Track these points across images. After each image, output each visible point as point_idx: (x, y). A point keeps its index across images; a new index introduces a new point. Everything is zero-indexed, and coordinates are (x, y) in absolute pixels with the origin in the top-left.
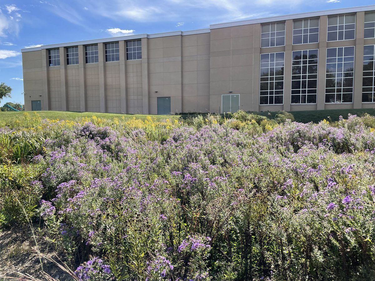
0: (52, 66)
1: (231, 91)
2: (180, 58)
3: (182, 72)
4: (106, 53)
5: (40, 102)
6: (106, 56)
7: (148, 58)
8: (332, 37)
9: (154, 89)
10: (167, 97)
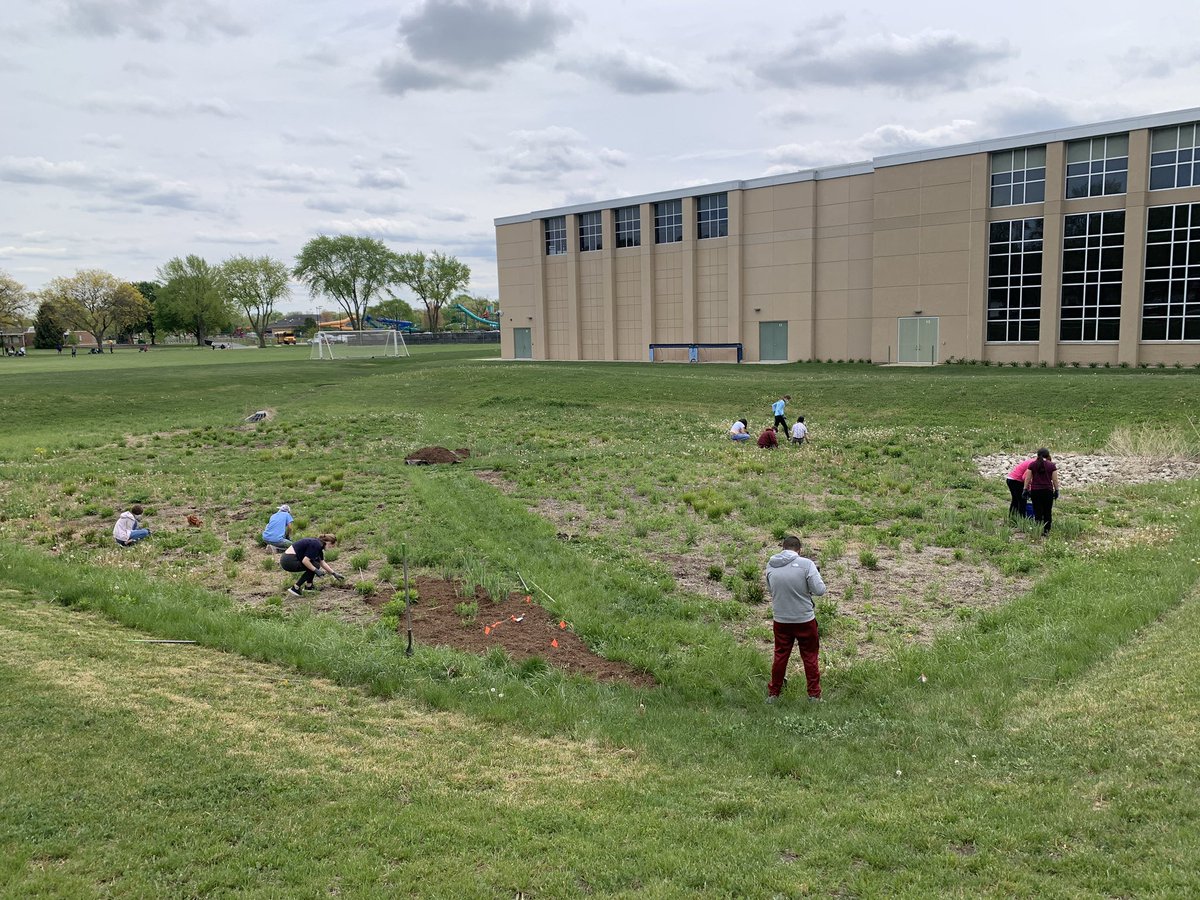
0: (553, 254)
1: (919, 310)
2: (809, 233)
3: (815, 264)
4: (657, 224)
5: (530, 332)
6: (657, 230)
7: (742, 235)
8: (1160, 179)
9: (752, 304)
10: (780, 322)
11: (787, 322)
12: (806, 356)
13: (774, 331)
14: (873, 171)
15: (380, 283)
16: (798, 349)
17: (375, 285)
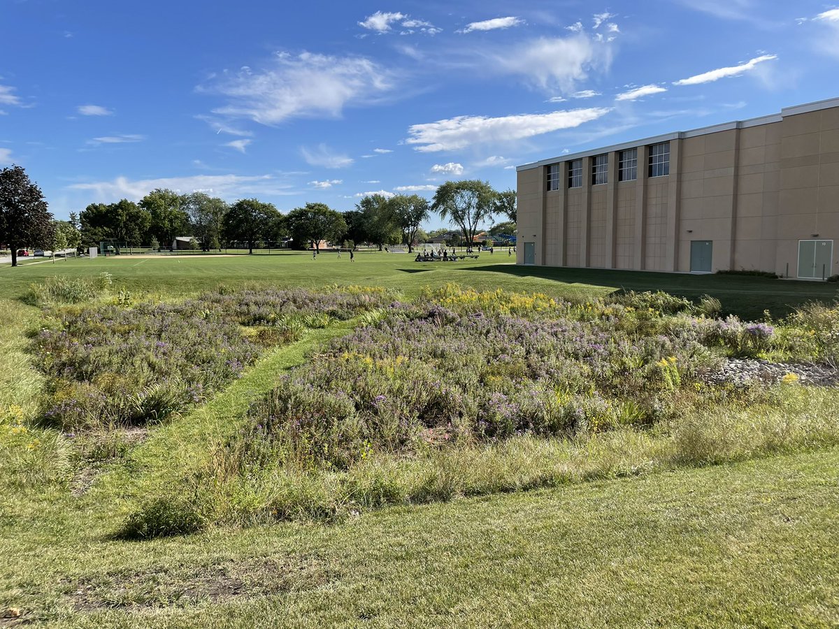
0: (551, 190)
1: (816, 233)
2: (732, 170)
3: (736, 196)
4: (621, 167)
5: (534, 245)
6: (621, 171)
7: (680, 174)
9: (686, 226)
10: (707, 241)
11: (712, 241)
12: (726, 267)
13: (702, 248)
14: (782, 119)
15: (486, 212)
16: (720, 262)
17: (482, 212)
